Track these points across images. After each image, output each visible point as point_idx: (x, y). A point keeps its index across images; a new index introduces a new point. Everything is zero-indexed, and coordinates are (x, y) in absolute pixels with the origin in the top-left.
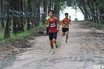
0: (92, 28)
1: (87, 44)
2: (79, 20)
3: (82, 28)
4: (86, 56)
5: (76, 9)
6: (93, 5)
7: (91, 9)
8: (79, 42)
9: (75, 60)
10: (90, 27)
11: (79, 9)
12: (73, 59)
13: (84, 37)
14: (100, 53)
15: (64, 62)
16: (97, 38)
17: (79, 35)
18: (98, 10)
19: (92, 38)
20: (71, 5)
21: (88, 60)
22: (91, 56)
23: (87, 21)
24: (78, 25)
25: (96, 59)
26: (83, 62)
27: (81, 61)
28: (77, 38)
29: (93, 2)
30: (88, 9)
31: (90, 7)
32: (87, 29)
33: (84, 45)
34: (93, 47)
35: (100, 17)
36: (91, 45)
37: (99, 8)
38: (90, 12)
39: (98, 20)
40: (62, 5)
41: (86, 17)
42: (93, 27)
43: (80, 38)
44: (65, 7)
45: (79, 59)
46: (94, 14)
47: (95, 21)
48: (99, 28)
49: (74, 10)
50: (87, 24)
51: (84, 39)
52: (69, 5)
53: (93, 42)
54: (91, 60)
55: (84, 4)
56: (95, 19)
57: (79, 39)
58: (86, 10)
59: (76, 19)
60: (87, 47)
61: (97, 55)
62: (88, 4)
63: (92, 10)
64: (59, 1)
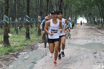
1: (88, 33)
2: (85, 23)
3: (86, 26)
4: (88, 37)
6: (90, 16)
8: (85, 32)
9: (83, 39)
10: (89, 26)
13: (87, 30)
14: (93, 36)
15: (79, 40)
16: (92, 30)
17: (85, 29)
19: (90, 30)
21: (89, 39)
22: (90, 37)
25: (92, 39)
27: (86, 39)
30: (88, 18)
34: (91, 34)
35: (93, 22)
37: (93, 18)
40: (78, 17)
41: (88, 22)
43: (85, 30)
45: (85, 39)
48: (93, 26)
50: (88, 24)
52: (81, 17)
53: (90, 32)
54: (90, 39)
55: (87, 16)
56: (91, 22)
58: (87, 19)
59: (84, 23)
60: (88, 34)
62: (88, 16)
63: (90, 19)
64: (77, 15)
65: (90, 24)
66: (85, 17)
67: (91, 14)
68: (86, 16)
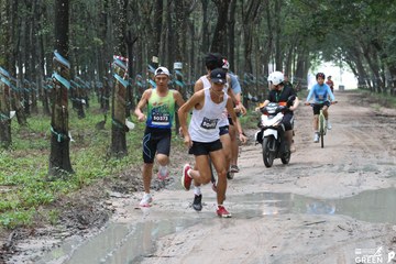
0: (374, 105)
1: (364, 138)
2: (347, 88)
3: (354, 104)
4: (362, 161)
5: (341, 66)
6: (375, 57)
7: (371, 65)
8: (346, 134)
9: (340, 170)
10: (370, 102)
11: (346, 67)
12: (336, 168)
13: (357, 124)
14: (391, 154)
15: (317, 174)
16: (384, 125)
17: (348, 118)
18: (386, 68)
19: (373, 124)
20: (332, 59)
21: (367, 169)
22: (372, 159)
23: (364, 91)
24: (346, 99)
25: (381, 168)
26: (357, 174)
27: (351, 172)
28: (342, 126)
29: (375, 52)
30: (366, 65)
31: (369, 62)
32: (362, 105)
33: (357, 139)
34: (377, 142)
35: (390, 83)
36: (371, 140)
37: (388, 64)
38: (370, 73)
39: (386, 89)
40: (314, 58)
41: (359, 83)
42: (376, 102)
43: (350, 125)
44: (319, 63)
45: (347, 168)
46: (378, 76)
47: (379, 91)
48: (386, 105)
49: (338, 68)
50: (363, 97)
51: (358, 128)
52: (328, 58)
53: (376, 133)
54: (371, 170)
55: (357, 55)
56: (380, 85)
57: (348, 128)
58: (360, 68)
59: (341, 87)
60: (363, 144)
61: (384, 160)
62: (366, 55)
63: (374, 68)
64: (307, 50)
65: (375, 95)
66: (348, 60)
67: (377, 45)
68: (353, 57)
